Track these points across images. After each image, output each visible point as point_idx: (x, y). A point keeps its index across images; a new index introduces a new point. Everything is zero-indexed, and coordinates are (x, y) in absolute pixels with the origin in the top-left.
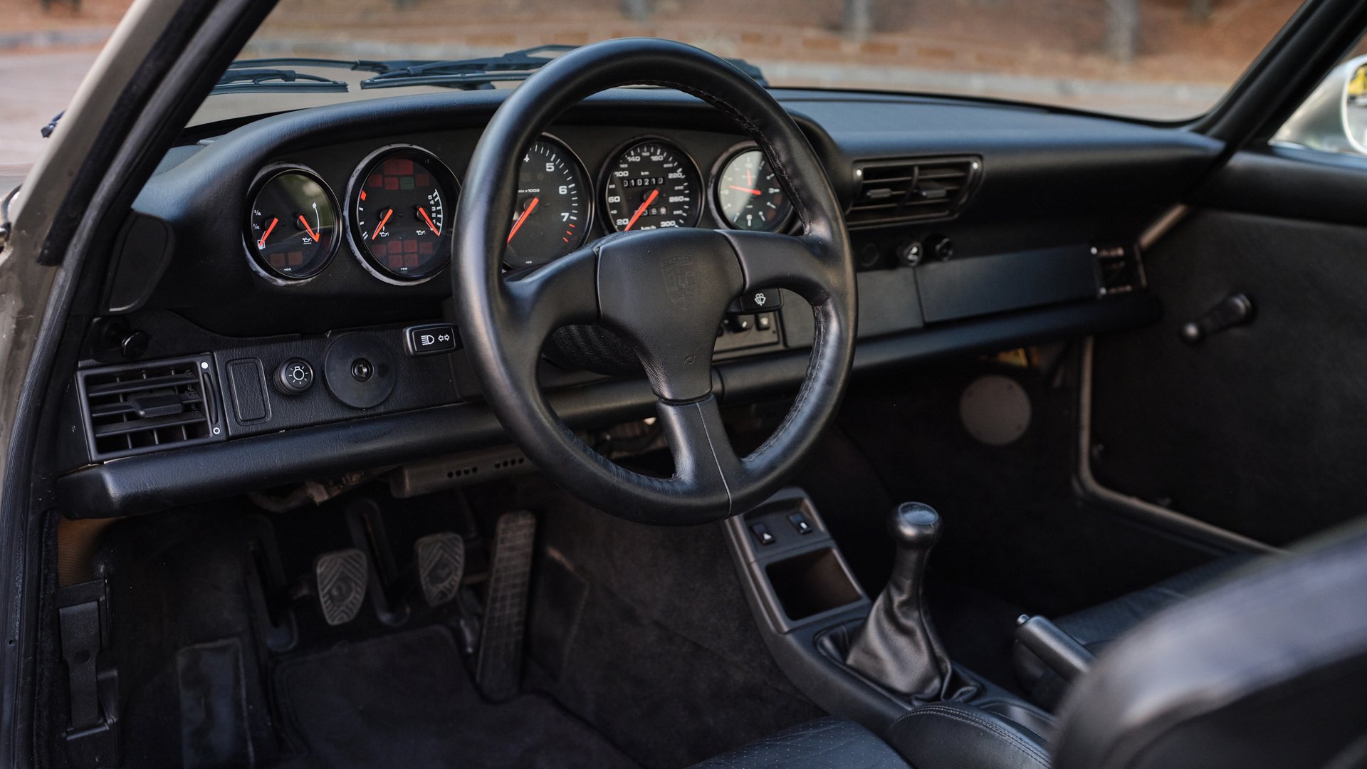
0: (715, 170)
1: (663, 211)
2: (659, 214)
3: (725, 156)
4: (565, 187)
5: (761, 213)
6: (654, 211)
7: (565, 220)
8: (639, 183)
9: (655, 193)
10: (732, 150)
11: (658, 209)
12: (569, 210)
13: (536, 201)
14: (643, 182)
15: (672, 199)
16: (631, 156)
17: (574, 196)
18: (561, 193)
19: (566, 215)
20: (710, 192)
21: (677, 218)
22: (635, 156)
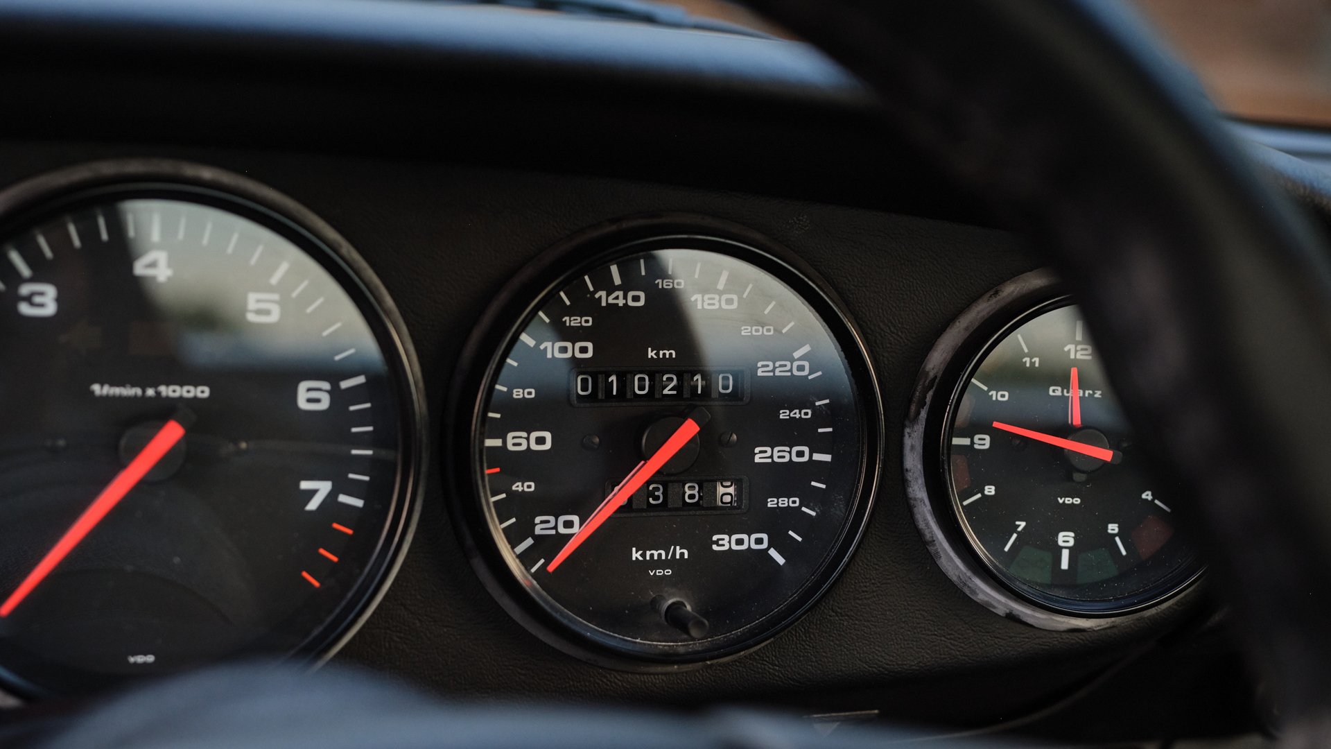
0: (937, 359)
1: (725, 492)
2: (706, 504)
3: (982, 309)
4: (326, 386)
5: (1113, 528)
6: (691, 491)
7: (313, 505)
8: (640, 385)
9: (689, 430)
10: (1011, 290)
11: (706, 486)
12: (334, 469)
13: (171, 434)
14: (656, 386)
15: (761, 455)
16: (611, 289)
17: (361, 418)
18: (303, 404)
19: (323, 488)
20: (913, 440)
21: (776, 525)
22: (625, 288)
